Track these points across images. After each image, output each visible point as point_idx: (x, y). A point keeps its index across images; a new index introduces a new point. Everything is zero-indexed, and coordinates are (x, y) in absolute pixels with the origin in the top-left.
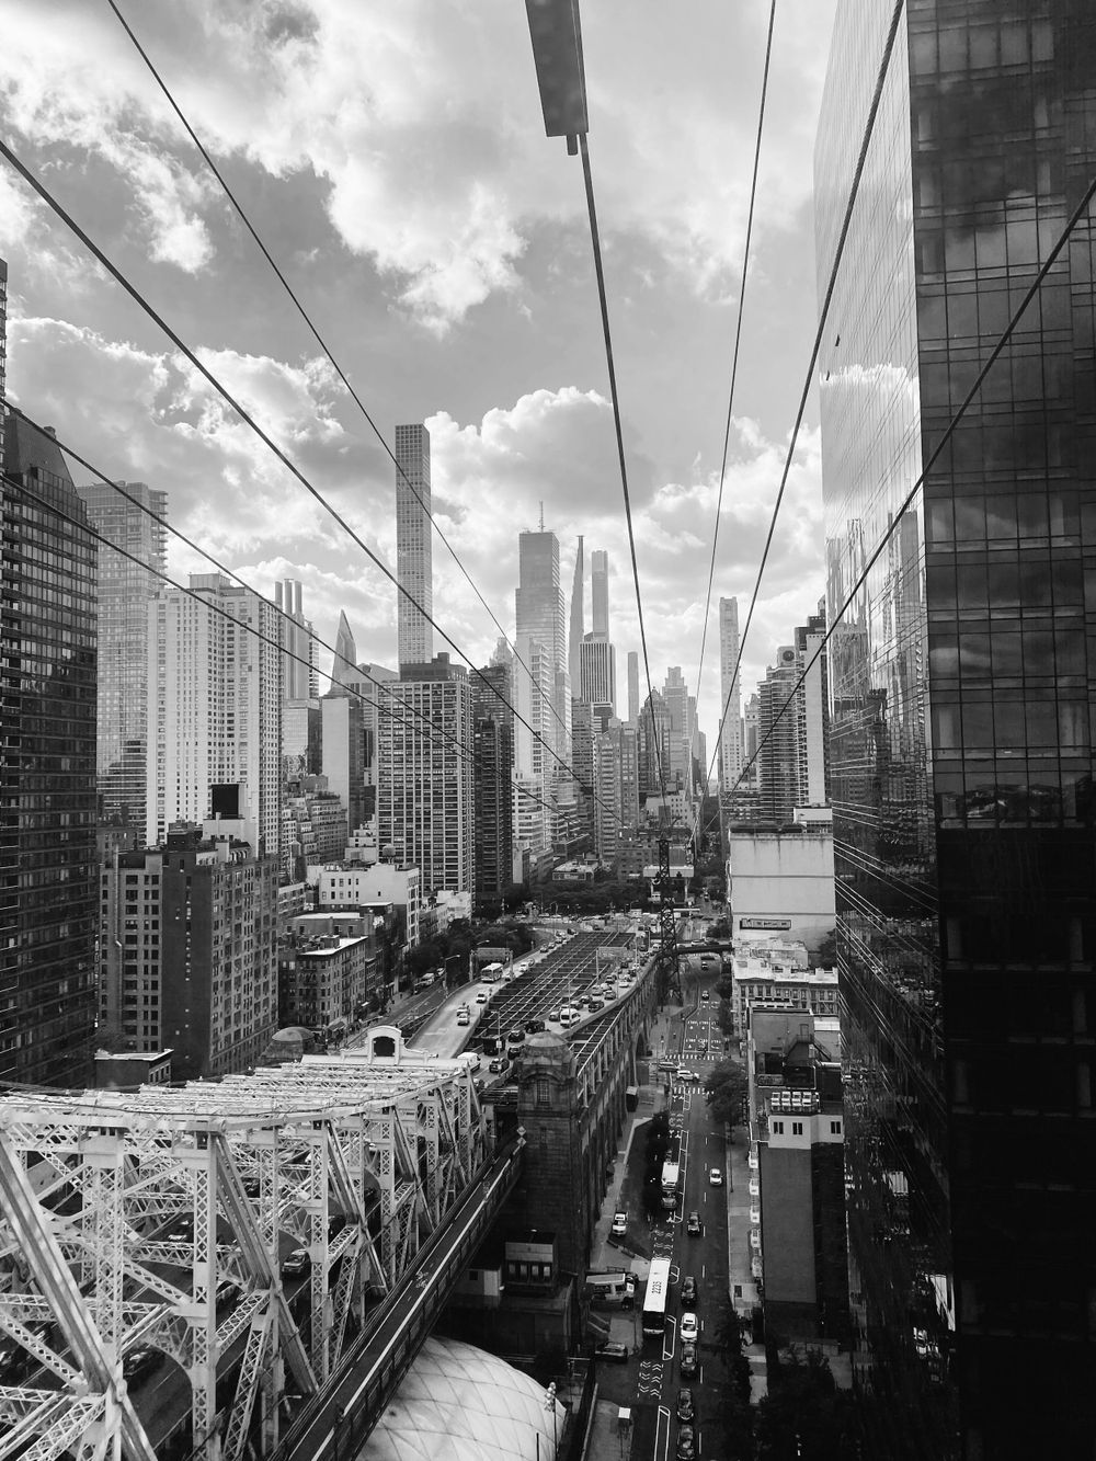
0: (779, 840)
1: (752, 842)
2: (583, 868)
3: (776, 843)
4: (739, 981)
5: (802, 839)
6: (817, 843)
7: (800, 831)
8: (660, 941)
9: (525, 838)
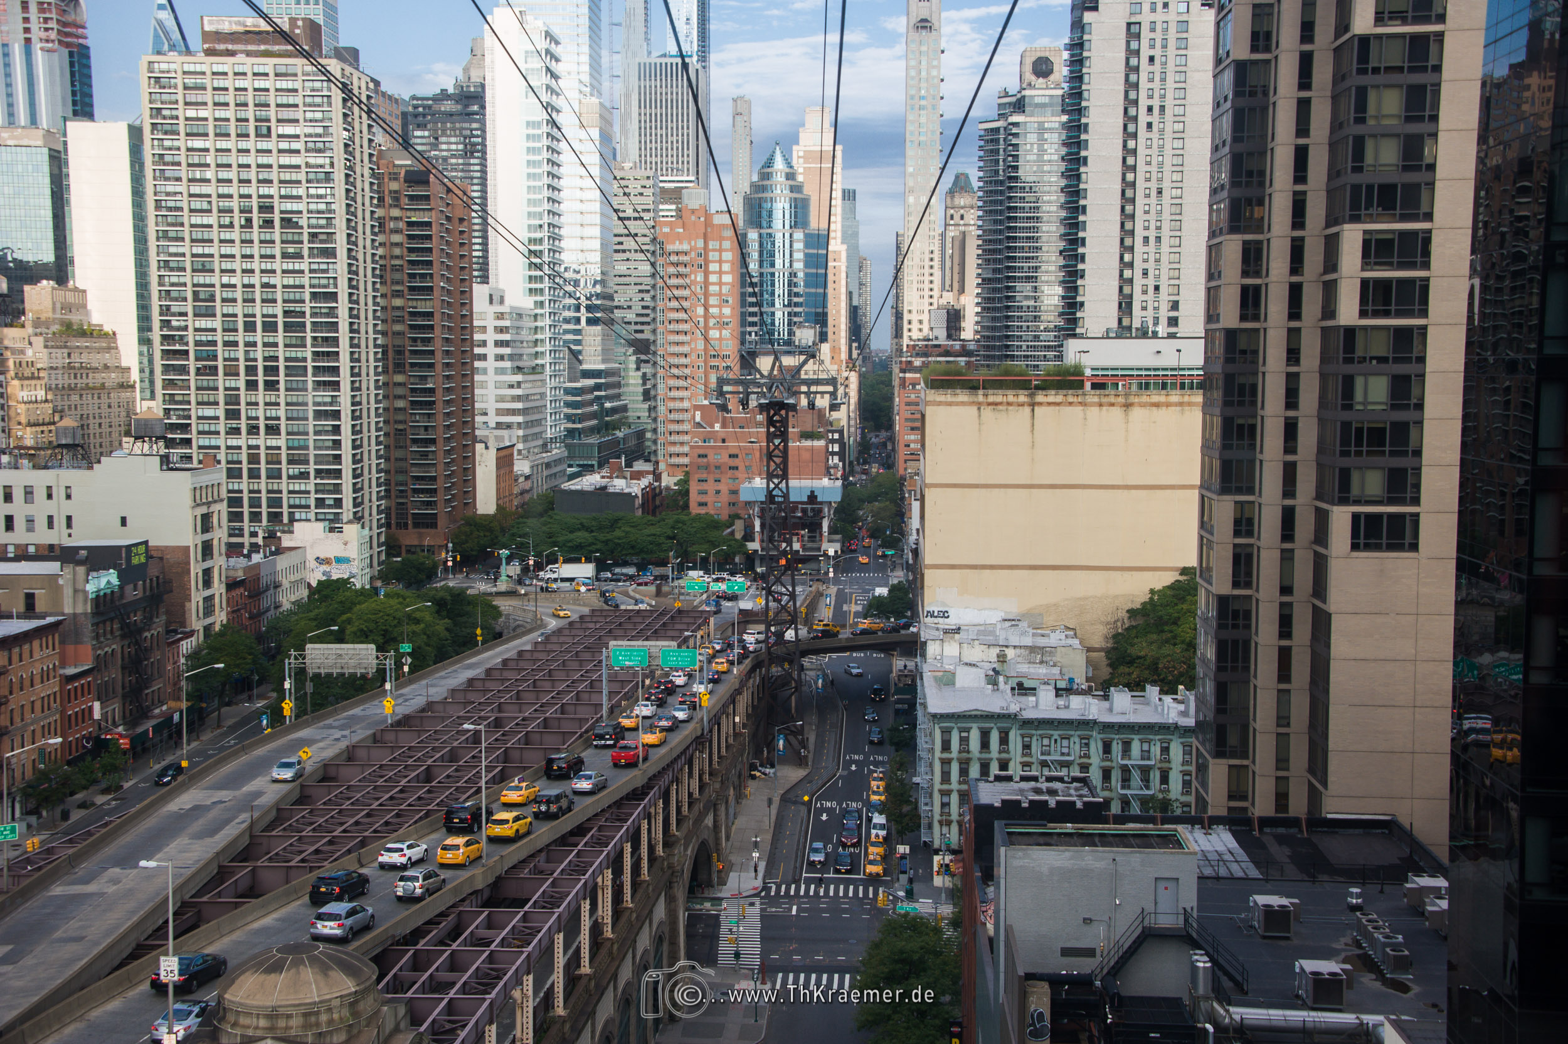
0: (1033, 405)
1: (974, 410)
2: (619, 485)
3: (1027, 410)
4: (935, 717)
5: (1083, 404)
6: (1117, 412)
7: (1080, 385)
8: (762, 627)
9: (509, 426)
